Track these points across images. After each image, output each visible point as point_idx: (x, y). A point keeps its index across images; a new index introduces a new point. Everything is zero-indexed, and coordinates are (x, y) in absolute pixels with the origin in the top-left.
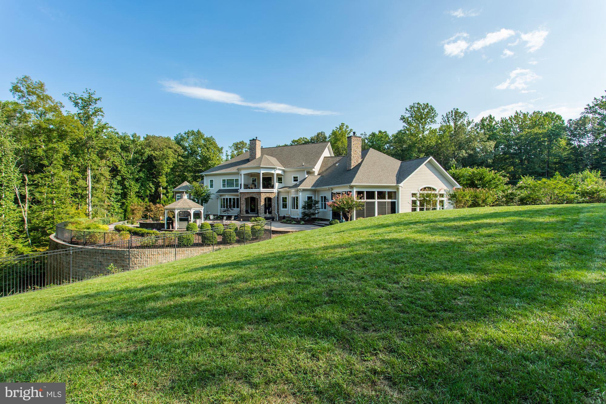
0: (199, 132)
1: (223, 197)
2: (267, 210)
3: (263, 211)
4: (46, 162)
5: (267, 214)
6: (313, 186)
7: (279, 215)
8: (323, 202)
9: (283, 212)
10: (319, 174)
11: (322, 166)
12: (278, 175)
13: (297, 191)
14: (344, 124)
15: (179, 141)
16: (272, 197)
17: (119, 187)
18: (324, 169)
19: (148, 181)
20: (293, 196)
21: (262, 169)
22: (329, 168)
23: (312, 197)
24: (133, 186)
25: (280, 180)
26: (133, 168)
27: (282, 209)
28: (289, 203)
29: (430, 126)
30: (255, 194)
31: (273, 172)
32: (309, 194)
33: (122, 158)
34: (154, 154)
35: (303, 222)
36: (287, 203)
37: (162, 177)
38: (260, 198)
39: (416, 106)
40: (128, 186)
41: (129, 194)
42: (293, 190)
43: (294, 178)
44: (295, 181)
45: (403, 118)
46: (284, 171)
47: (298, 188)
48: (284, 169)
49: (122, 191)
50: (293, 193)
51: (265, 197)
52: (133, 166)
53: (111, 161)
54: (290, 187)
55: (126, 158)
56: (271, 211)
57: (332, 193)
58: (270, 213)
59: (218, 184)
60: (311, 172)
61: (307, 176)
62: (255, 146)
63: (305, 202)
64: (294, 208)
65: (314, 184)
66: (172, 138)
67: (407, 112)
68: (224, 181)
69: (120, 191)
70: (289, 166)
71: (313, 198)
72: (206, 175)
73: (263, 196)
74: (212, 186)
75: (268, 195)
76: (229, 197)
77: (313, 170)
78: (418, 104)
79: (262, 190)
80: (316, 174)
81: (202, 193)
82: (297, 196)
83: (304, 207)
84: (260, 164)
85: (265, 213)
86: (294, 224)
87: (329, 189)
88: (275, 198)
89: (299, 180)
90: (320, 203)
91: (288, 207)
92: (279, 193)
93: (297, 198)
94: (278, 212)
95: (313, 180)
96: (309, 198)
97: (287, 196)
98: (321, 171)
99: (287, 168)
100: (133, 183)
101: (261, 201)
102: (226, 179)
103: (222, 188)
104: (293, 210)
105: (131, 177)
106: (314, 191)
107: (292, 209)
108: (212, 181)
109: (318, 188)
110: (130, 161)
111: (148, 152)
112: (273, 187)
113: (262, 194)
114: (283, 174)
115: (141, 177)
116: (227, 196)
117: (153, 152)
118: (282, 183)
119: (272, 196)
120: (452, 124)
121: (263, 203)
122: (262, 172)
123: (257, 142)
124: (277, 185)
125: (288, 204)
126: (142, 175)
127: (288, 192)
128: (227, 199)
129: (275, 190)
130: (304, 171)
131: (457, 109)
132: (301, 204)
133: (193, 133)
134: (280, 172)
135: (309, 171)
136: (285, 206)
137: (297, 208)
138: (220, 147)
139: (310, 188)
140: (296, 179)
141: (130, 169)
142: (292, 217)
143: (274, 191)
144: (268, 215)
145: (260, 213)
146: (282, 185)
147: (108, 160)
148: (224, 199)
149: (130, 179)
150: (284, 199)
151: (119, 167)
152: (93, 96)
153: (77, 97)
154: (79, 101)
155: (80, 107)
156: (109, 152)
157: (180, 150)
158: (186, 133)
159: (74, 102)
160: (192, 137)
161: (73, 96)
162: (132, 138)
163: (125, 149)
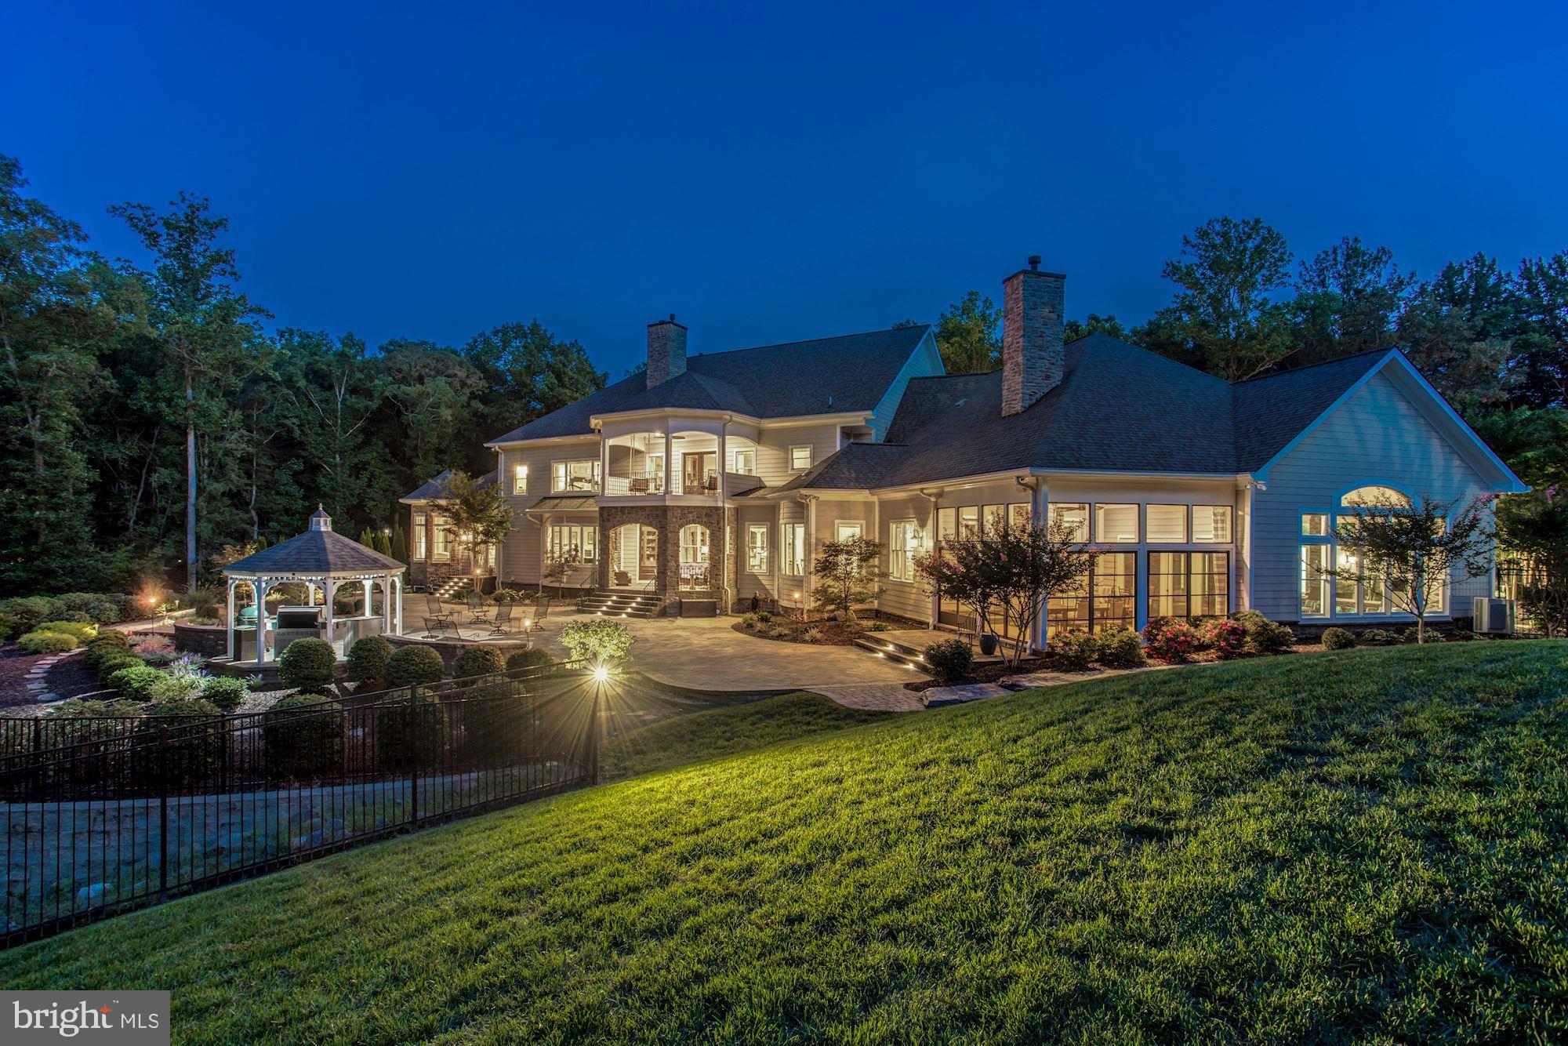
0: (535, 328)
3: (675, 580)
9: (752, 582)
13: (802, 504)
15: (478, 357)
26: (341, 436)
29: (1264, 295)
34: (399, 395)
35: (814, 634)
37: (423, 463)
38: (664, 527)
39: (1218, 228)
45: (1173, 271)
46: (759, 430)
52: (343, 429)
62: (666, 345)
66: (461, 346)
67: (1189, 249)
78: (1225, 221)
94: (732, 582)
101: (666, 541)
103: (553, 493)
105: (338, 461)
111: (385, 387)
113: (670, 513)
116: (567, 520)
117: (395, 386)
120: (1334, 289)
121: (672, 547)
123: (674, 332)
131: (1356, 240)
133: (519, 331)
138: (599, 373)
141: (334, 437)
142: (782, 602)
144: (693, 594)
145: (665, 586)
149: (332, 467)
151: (297, 432)
152: (203, 215)
153: (154, 219)
154: (160, 228)
155: (164, 249)
156: (269, 387)
157: (477, 382)
158: (498, 332)
159: (143, 231)
160: (516, 343)
161: (139, 213)
162: (339, 346)
163: (321, 379)
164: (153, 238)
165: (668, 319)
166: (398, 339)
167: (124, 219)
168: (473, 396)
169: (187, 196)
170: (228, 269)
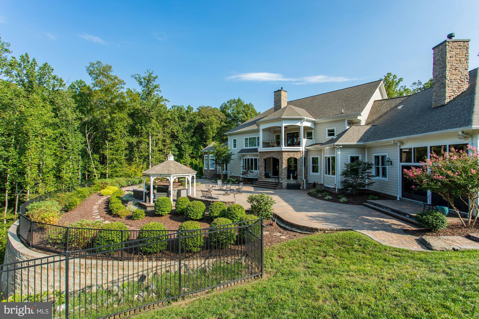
0: (239, 100)
1: (244, 158)
2: (291, 175)
3: (286, 176)
4: (109, 130)
5: (292, 179)
6: (361, 140)
7: (307, 181)
8: (380, 166)
9: (313, 177)
10: (367, 124)
11: (371, 113)
12: (306, 128)
13: (334, 149)
14: (390, 74)
15: (223, 110)
16: (298, 158)
17: (176, 150)
18: (375, 117)
19: (199, 144)
20: (328, 156)
21: (283, 121)
22: (385, 114)
23: (357, 158)
24: (187, 149)
25: (309, 135)
26: (187, 134)
27: (311, 173)
28: (321, 165)
30: (276, 153)
31: (299, 124)
32: (353, 153)
33: (180, 126)
34: (202, 122)
35: (344, 199)
36: (319, 165)
37: (209, 141)
38: (281, 158)
40: (184, 149)
41: (185, 155)
42: (327, 148)
43: (329, 131)
44: (329, 135)
46: (315, 123)
47: (336, 143)
48: (314, 120)
49: (179, 153)
50: (327, 152)
51: (288, 157)
52: (188, 132)
53: (170, 128)
54: (322, 144)
55: (183, 126)
56: (297, 176)
57: (401, 150)
58: (295, 178)
59: (242, 144)
60: (355, 121)
61: (348, 127)
62: (280, 98)
63: (347, 165)
64: (329, 174)
65: (361, 138)
66: (218, 107)
68: (246, 139)
69: (177, 152)
70: (321, 116)
71: (360, 158)
72: (230, 135)
73: (285, 157)
74: (235, 146)
75: (292, 155)
76: (250, 158)
77: (359, 118)
79: (284, 148)
80: (363, 123)
81: (223, 154)
82: (333, 155)
83: (345, 174)
84: (282, 115)
85: (289, 177)
86: (328, 200)
87: (395, 144)
88: (301, 158)
89: (336, 133)
90: (373, 167)
91: (321, 170)
92: (307, 152)
93: (333, 158)
94: (306, 177)
95: (359, 131)
96: (353, 159)
97: (319, 157)
98: (370, 120)
99: (319, 118)
100: (187, 146)
101: (282, 163)
102: (248, 137)
103: (245, 148)
104: (327, 175)
105: (187, 141)
106: (362, 148)
107: (325, 175)
108: (235, 141)
109: (370, 143)
110: (185, 128)
111: (198, 120)
112: (298, 144)
113: (283, 153)
114: (313, 127)
115: (194, 141)
116: (249, 156)
117: (201, 119)
118: (311, 139)
119: (298, 156)
121: (285, 165)
122: (284, 125)
123: (283, 93)
124: (304, 141)
125: (321, 167)
126: (194, 139)
127: (321, 151)
128: (248, 159)
129: (302, 148)
130: (345, 120)
132: (340, 167)
133: (234, 102)
134: (309, 124)
135: (351, 121)
136: (315, 169)
137: (334, 174)
139: (355, 143)
140: (331, 133)
141: (186, 135)
142: (326, 185)
143: (301, 150)
144: (292, 181)
145: (282, 178)
146: (311, 142)
147: (168, 128)
148: (246, 159)
149: (185, 142)
150: (315, 160)
151: (176, 133)
152: (152, 75)
153: (141, 77)
154: (142, 80)
155: (143, 85)
156: (169, 121)
157: (223, 116)
158: (229, 102)
159: (139, 81)
160: (233, 105)
161: (137, 76)
162: (187, 109)
163: (182, 118)
164: (141, 83)
165: (280, 89)
166: (201, 106)
167: (134, 78)
168: (222, 121)
169: (149, 71)
170: (158, 89)
